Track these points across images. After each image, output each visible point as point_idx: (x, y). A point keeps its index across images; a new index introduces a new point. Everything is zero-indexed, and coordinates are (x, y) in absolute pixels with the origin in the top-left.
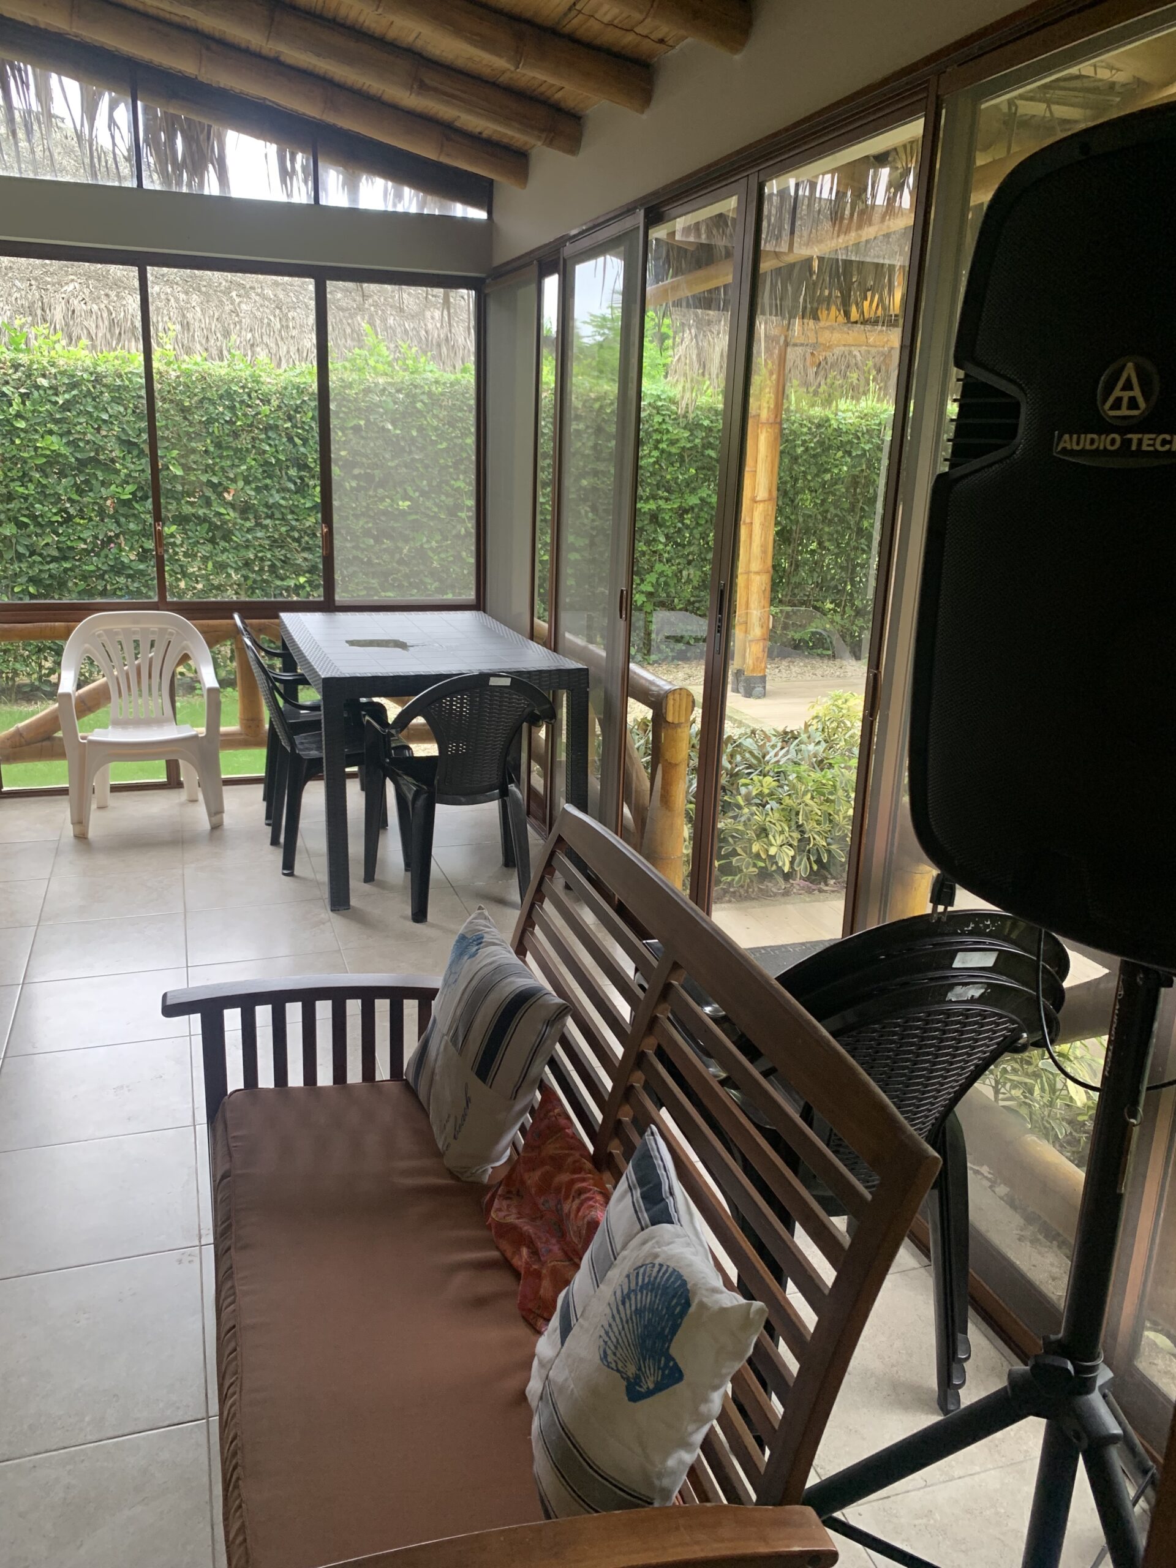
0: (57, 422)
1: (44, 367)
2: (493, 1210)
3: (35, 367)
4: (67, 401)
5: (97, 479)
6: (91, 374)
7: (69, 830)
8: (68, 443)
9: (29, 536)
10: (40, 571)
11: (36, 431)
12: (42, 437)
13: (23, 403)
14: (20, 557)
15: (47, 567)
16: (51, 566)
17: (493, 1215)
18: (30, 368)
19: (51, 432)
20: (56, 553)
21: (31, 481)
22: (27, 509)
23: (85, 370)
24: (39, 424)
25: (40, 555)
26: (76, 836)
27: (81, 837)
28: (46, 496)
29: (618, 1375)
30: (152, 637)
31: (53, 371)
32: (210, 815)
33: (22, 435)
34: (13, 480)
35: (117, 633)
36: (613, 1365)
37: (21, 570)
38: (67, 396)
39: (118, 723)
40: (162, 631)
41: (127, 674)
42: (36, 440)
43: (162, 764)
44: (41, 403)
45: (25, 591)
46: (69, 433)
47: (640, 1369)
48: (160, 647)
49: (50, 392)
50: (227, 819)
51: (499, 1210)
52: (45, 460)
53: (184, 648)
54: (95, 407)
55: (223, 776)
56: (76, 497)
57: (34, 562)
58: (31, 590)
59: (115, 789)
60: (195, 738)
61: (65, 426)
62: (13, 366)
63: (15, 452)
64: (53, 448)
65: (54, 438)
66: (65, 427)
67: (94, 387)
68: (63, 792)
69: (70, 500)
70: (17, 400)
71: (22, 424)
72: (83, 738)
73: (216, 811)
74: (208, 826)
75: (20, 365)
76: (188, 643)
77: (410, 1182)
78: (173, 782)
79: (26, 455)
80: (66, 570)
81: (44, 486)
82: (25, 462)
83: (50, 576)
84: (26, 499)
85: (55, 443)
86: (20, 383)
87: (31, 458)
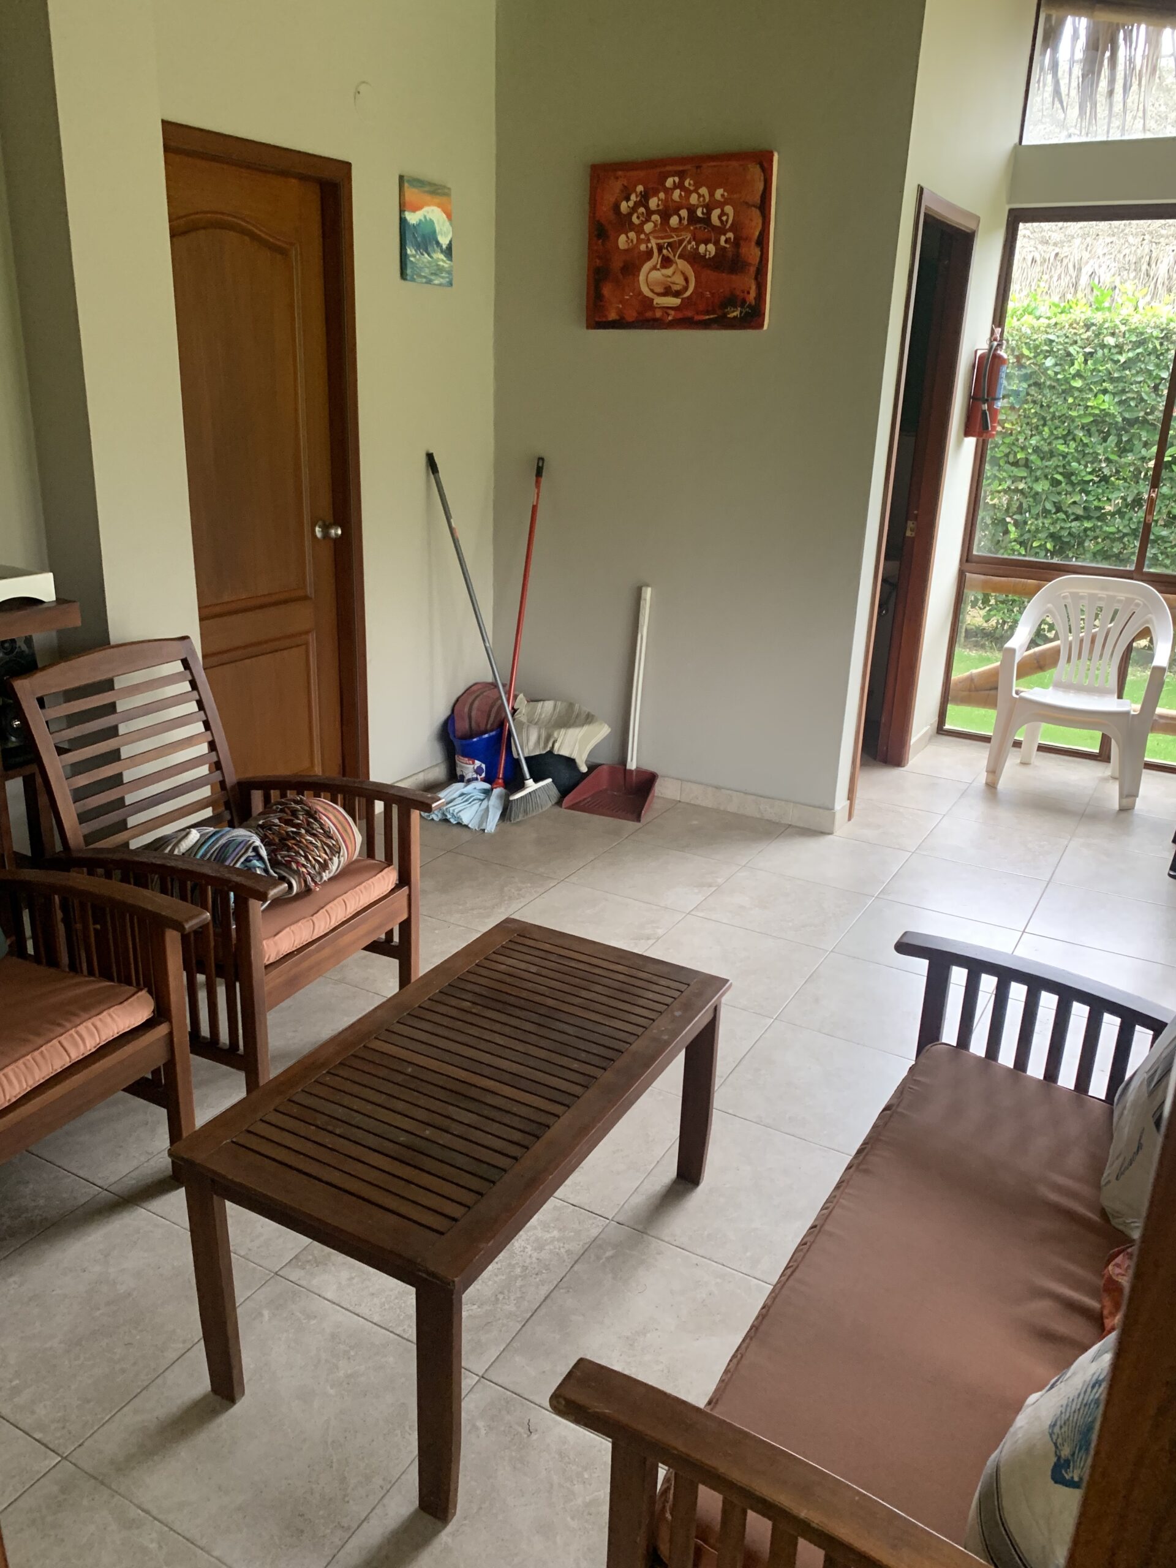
0: (1112, 380)
1: (1115, 326)
2: (1113, 1263)
3: (1106, 325)
4: (1129, 360)
5: (1140, 440)
6: (1162, 330)
7: (983, 778)
8: (1120, 403)
9: (1059, 494)
10: (1062, 528)
11: (1091, 390)
12: (1096, 396)
13: (1086, 362)
14: (1046, 512)
15: (1068, 525)
16: (1074, 524)
17: (1110, 1267)
18: (1101, 327)
19: (1105, 392)
20: (1080, 512)
21: (1074, 439)
22: (1064, 466)
23: (1156, 327)
24: (1095, 383)
25: (1066, 513)
26: (987, 784)
27: (991, 786)
28: (1084, 455)
29: (1053, 1449)
30: (1116, 606)
31: (1123, 328)
32: (1121, 796)
33: (1076, 394)
34: (1057, 438)
35: (1082, 597)
36: (1055, 1437)
37: (1044, 526)
38: (1131, 355)
39: (1059, 685)
40: (1129, 601)
41: (1082, 641)
42: (1089, 399)
43: (1098, 735)
44: (1103, 362)
45: (1042, 547)
46: (1123, 391)
47: (1073, 1455)
48: (1121, 618)
49: (1114, 351)
50: (1139, 804)
51: (1118, 1266)
52: (1092, 419)
53: (1147, 622)
54: (1157, 366)
55: (1146, 759)
56: (1114, 457)
57: (1058, 519)
58: (1049, 546)
59: (1042, 748)
60: (1127, 713)
61: (1122, 384)
62: (1086, 325)
63: (1064, 412)
64: (1102, 407)
65: (1107, 397)
66: (1121, 386)
67: (1161, 344)
68: (986, 739)
69: (1108, 460)
70: (1081, 358)
71: (1078, 383)
72: (1017, 693)
73: (1129, 794)
74: (1117, 807)
75: (1093, 324)
76: (1154, 619)
77: (1054, 1197)
78: (1103, 756)
79: (1074, 414)
80: (1086, 530)
81: (1086, 445)
82: (1073, 421)
83: (1069, 534)
84: (1064, 457)
85: (1106, 403)
86: (1088, 342)
87: (1079, 416)
